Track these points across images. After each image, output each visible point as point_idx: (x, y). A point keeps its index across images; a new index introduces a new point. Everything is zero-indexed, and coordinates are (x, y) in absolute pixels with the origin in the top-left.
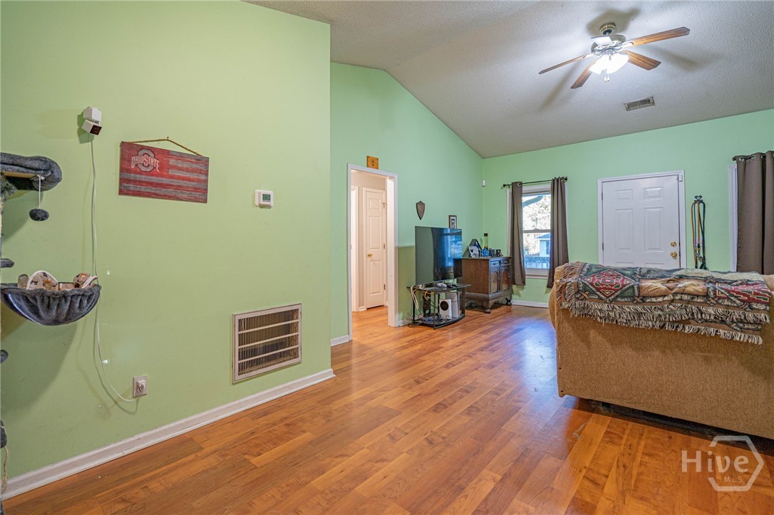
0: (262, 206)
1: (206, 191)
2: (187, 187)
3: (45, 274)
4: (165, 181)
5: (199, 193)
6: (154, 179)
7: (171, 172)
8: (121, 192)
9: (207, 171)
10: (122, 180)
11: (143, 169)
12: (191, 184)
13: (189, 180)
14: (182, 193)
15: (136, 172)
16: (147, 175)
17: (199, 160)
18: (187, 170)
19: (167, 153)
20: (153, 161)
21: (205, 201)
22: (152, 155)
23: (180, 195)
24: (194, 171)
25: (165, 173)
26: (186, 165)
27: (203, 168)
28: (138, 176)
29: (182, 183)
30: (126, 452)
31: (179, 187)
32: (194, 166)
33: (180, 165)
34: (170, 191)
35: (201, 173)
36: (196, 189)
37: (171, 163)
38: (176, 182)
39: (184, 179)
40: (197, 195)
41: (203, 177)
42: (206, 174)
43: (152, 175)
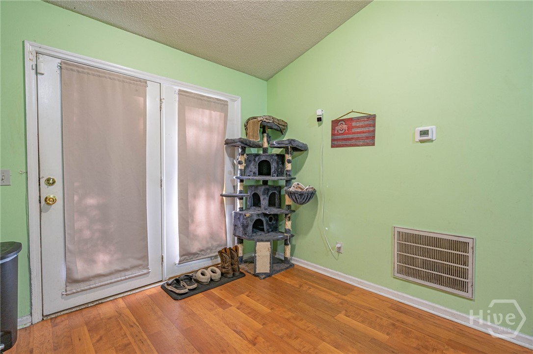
0: (422, 141)
1: (374, 137)
2: (362, 137)
3: (298, 184)
4: (350, 136)
5: (369, 139)
6: (345, 136)
7: (353, 130)
8: (332, 147)
9: (375, 124)
10: (333, 140)
11: (340, 132)
12: (364, 135)
13: (363, 132)
14: (359, 142)
15: (338, 135)
16: (342, 135)
17: (369, 118)
18: (362, 127)
19: (351, 119)
20: (345, 127)
21: (373, 144)
22: (344, 123)
23: (358, 143)
24: (366, 126)
25: (350, 132)
26: (361, 124)
27: (371, 123)
28: (338, 136)
29: (359, 135)
30: (332, 276)
31: (358, 138)
32: (366, 123)
33: (358, 125)
34: (353, 142)
35: (370, 126)
36: (367, 138)
37: (353, 125)
38: (356, 136)
39: (360, 133)
40: (368, 141)
41: (371, 129)
42: (374, 126)
43: (344, 135)
